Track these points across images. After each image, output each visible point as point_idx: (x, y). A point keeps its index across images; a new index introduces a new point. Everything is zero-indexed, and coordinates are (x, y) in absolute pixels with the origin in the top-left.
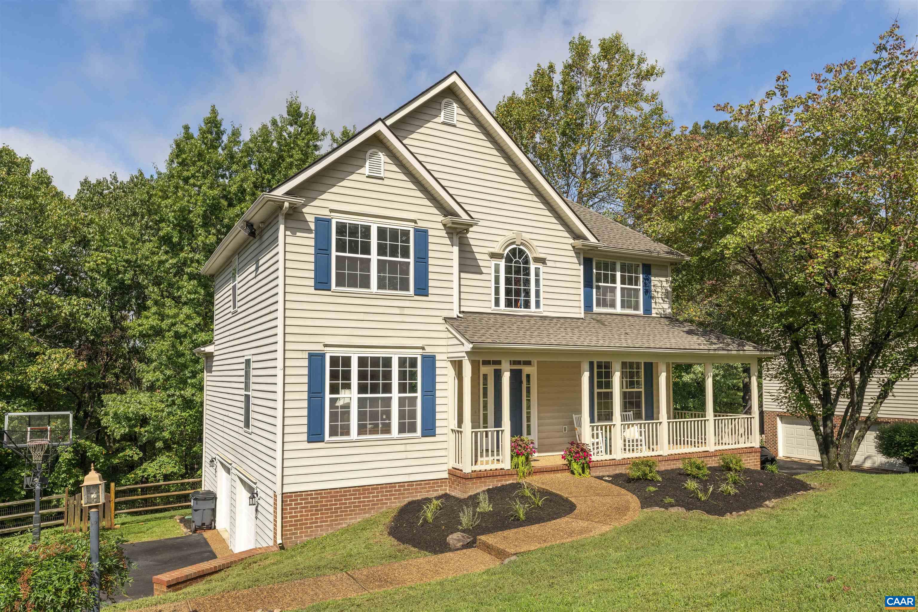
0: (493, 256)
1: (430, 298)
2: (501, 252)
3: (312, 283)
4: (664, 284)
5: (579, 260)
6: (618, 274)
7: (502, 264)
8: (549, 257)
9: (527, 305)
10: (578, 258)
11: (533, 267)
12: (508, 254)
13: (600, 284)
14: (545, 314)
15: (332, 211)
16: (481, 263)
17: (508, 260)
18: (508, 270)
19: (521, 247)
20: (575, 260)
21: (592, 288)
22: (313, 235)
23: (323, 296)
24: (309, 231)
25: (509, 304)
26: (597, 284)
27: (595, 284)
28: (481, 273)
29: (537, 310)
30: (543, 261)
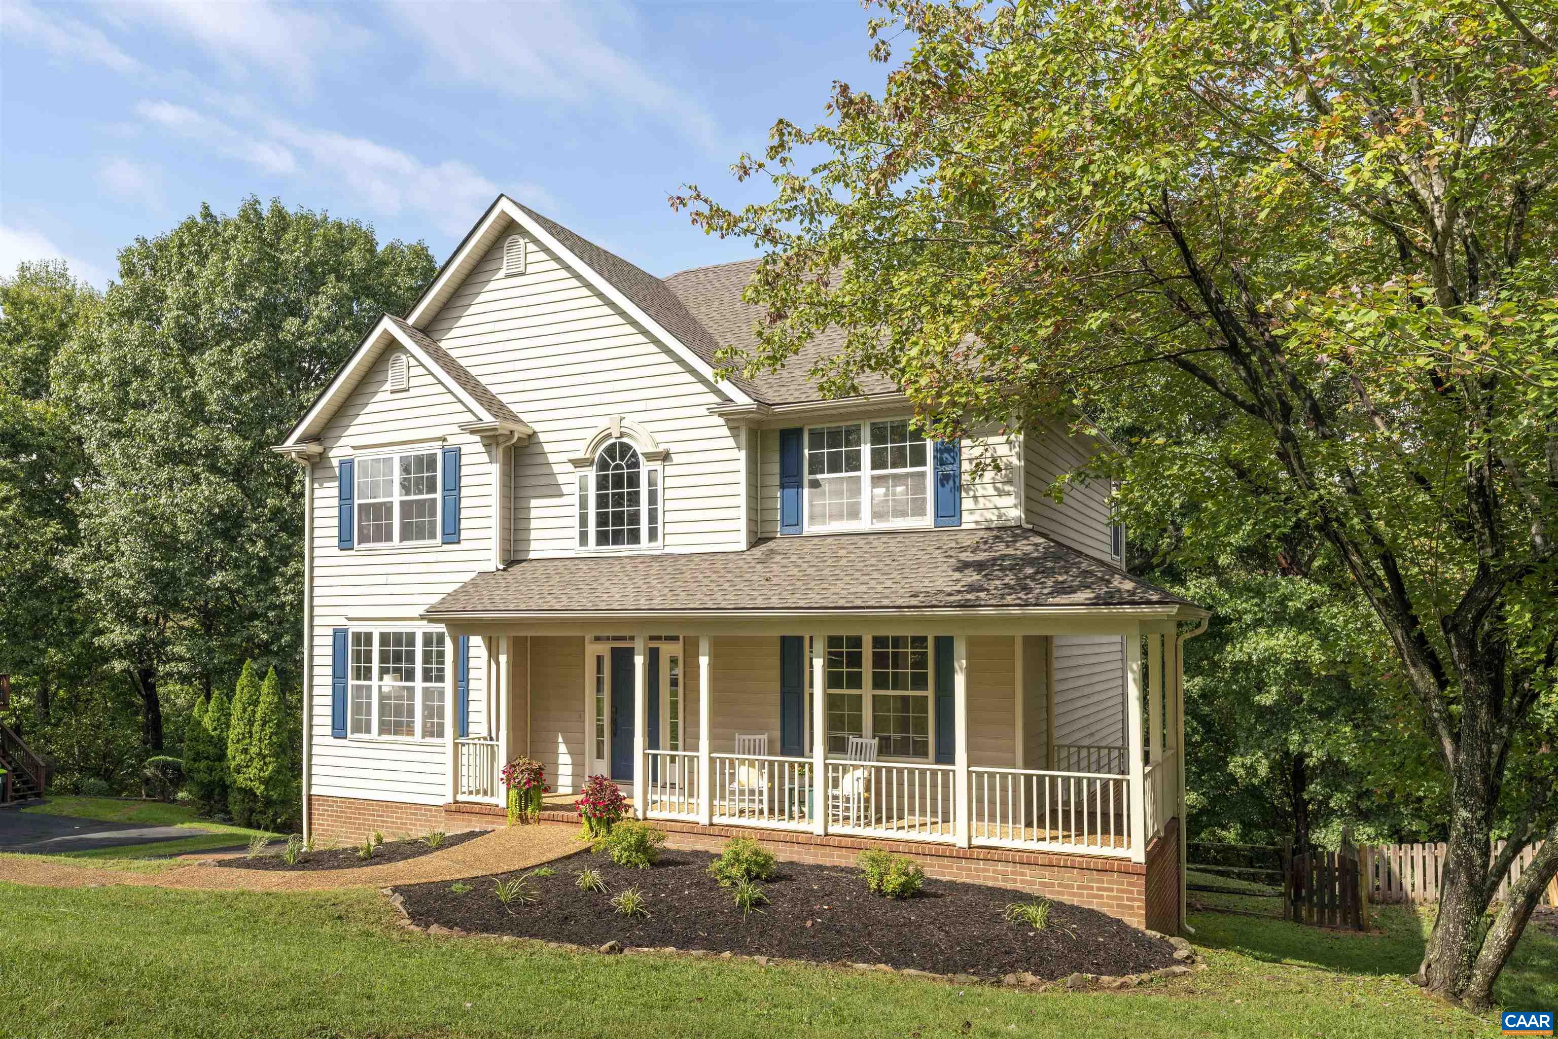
0: (577, 463)
1: (464, 545)
2: (588, 456)
3: (336, 541)
4: (1003, 450)
5: (737, 442)
6: (866, 451)
7: (592, 474)
8: (673, 448)
9: (634, 537)
10: (735, 436)
11: (645, 468)
12: (601, 456)
13: (819, 476)
14: (667, 550)
15: (355, 448)
16: (561, 479)
17: (603, 465)
18: (602, 483)
19: (625, 440)
20: (731, 442)
21: (800, 486)
22: (337, 484)
23: (347, 558)
24: (332, 478)
25: (602, 539)
26: (812, 477)
27: (807, 477)
28: (561, 495)
29: (653, 544)
30: (665, 457)
